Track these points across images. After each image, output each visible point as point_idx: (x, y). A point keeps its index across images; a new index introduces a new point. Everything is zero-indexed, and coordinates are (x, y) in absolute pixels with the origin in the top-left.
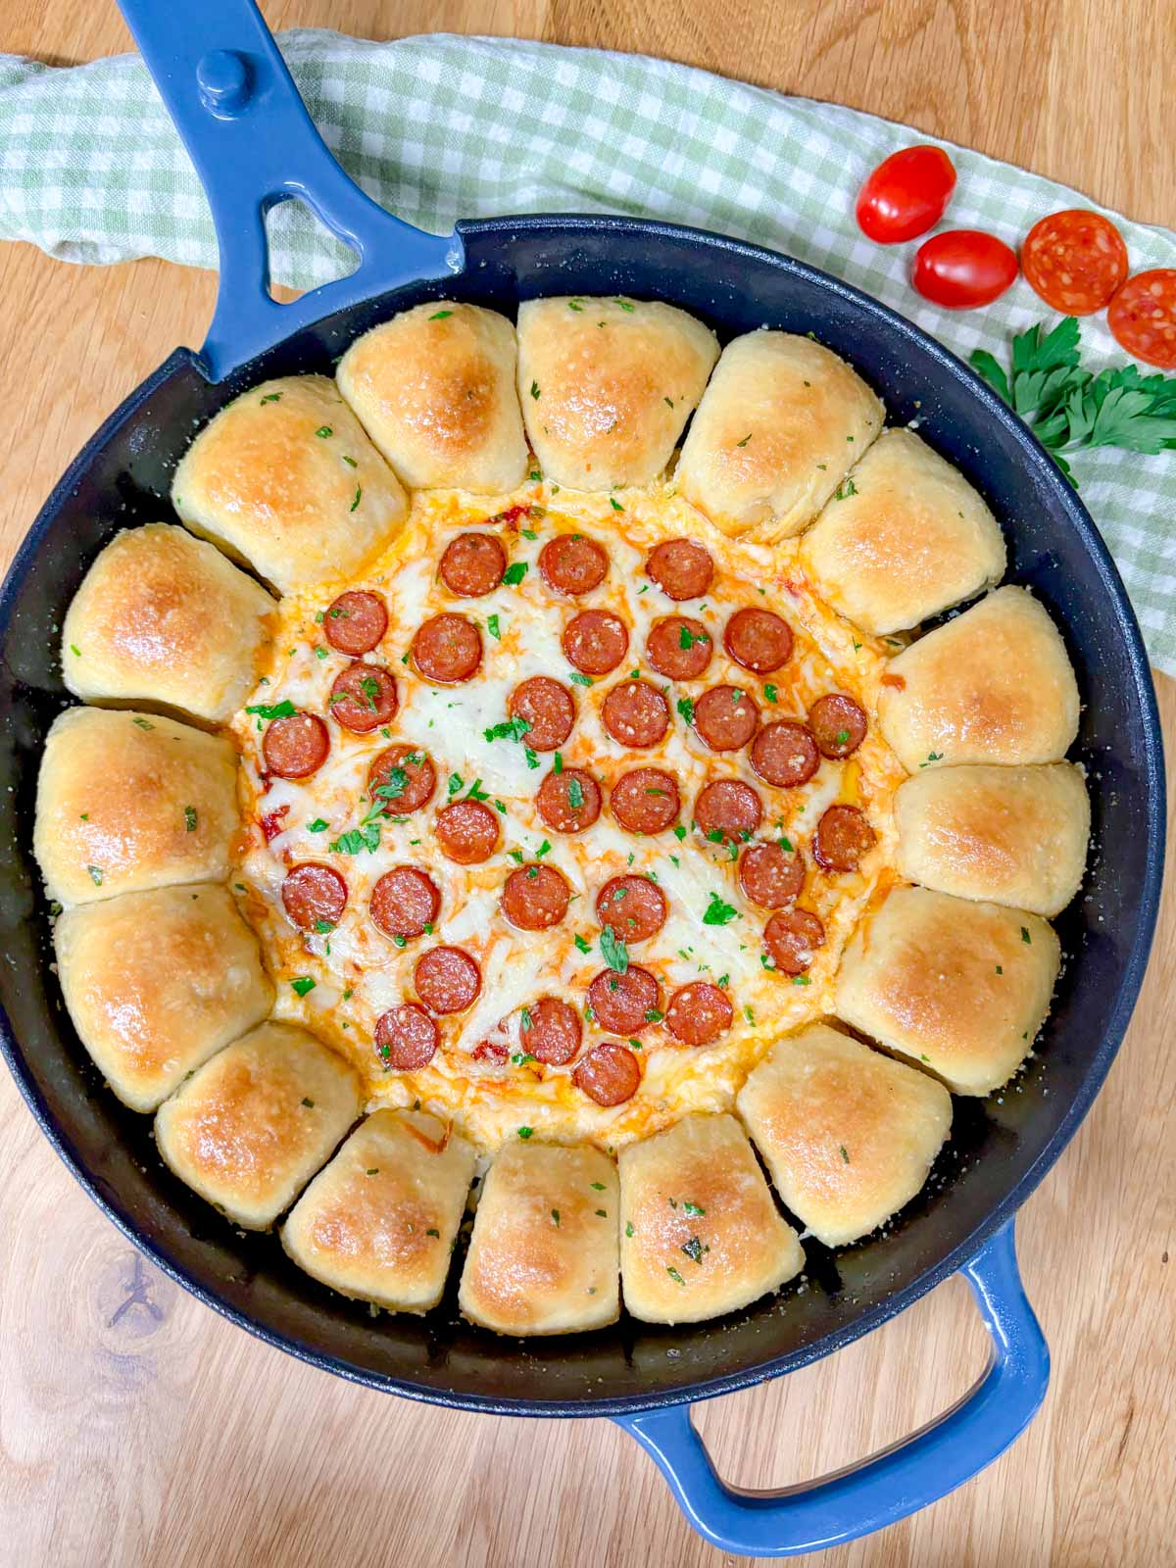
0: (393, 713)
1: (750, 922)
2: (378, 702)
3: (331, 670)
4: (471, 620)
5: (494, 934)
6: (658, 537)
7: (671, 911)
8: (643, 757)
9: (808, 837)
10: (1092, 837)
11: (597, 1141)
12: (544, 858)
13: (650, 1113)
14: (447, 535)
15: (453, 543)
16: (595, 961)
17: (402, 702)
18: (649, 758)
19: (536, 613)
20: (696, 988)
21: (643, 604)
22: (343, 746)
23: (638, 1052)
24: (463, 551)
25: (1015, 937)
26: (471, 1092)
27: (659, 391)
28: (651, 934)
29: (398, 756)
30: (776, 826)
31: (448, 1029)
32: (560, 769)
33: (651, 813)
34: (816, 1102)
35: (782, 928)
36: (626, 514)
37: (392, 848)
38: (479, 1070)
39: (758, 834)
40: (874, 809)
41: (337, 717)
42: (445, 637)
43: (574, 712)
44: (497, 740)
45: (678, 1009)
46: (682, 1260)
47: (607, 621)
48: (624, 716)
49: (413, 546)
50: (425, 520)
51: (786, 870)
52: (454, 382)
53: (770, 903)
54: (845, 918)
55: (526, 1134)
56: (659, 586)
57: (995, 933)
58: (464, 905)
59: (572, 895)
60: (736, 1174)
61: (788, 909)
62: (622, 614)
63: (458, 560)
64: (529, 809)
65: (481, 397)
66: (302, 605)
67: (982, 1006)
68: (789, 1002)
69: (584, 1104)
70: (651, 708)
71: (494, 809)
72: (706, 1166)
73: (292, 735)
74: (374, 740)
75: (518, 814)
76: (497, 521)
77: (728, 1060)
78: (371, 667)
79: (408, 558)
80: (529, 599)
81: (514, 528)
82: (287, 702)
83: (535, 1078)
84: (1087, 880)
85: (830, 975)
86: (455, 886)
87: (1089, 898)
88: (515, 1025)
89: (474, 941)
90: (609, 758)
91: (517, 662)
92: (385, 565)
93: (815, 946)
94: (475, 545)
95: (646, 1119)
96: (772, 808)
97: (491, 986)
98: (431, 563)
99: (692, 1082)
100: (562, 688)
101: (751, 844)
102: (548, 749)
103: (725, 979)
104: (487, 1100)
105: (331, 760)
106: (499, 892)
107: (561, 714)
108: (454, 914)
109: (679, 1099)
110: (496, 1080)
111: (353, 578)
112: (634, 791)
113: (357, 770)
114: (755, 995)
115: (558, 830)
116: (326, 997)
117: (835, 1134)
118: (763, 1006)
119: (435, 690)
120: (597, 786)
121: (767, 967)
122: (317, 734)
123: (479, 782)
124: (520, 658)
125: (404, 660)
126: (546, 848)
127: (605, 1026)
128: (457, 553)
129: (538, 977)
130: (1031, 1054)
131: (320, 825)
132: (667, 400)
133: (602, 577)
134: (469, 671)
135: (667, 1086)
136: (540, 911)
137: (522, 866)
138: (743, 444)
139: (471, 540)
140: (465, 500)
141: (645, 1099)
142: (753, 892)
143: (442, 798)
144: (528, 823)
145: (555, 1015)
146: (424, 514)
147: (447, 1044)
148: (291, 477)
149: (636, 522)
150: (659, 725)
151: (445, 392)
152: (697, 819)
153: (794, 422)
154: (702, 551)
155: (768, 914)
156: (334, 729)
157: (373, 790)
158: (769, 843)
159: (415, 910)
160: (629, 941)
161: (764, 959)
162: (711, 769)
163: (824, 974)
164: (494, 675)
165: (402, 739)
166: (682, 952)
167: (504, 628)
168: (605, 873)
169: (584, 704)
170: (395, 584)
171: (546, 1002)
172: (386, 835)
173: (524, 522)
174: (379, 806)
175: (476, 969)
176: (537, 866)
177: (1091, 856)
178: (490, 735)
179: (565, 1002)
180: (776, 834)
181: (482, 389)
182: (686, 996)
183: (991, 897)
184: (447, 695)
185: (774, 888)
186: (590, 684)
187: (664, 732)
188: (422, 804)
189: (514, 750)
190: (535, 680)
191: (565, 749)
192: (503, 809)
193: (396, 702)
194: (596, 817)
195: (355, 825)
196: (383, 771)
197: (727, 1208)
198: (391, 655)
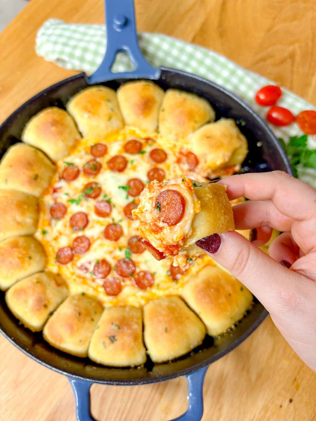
0: (97, 174)
2: (95, 170)
3: (88, 159)
4: (126, 159)
5: (98, 237)
11: (101, 304)
12: (120, 223)
13: (119, 302)
14: (130, 138)
15: (131, 141)
16: (121, 254)
17: (101, 172)
20: (145, 273)
22: (81, 177)
23: (123, 284)
24: (132, 143)
25: (238, 288)
26: (74, 277)
28: (139, 253)
29: (94, 184)
31: (75, 258)
32: (134, 202)
34: (164, 312)
37: (82, 206)
38: (79, 272)
41: (84, 170)
42: (118, 161)
43: (143, 189)
45: (139, 276)
46: (108, 341)
47: (161, 171)
49: (120, 138)
50: (126, 133)
52: (144, 99)
54: (194, 270)
55: (83, 294)
57: (233, 285)
58: (94, 227)
59: (123, 235)
60: (133, 323)
62: (166, 172)
64: (121, 210)
65: (149, 106)
66: (87, 142)
68: (170, 287)
69: (103, 292)
71: (112, 206)
72: (126, 318)
73: (71, 170)
74: (90, 179)
75: (118, 210)
76: (143, 139)
77: (146, 296)
78: (96, 162)
79: (118, 140)
80: (144, 160)
81: (147, 143)
82: (73, 163)
83: (93, 280)
85: (184, 283)
86: (94, 222)
88: (94, 263)
89: (92, 237)
92: (111, 139)
93: (183, 274)
95: (117, 302)
97: (92, 250)
98: (123, 143)
99: (133, 297)
100: (142, 183)
102: (132, 196)
103: (155, 273)
104: (78, 281)
105: (76, 180)
106: (105, 227)
108: (90, 228)
109: (129, 301)
110: (82, 276)
113: (83, 184)
114: (162, 282)
115: (126, 217)
116: (49, 237)
117: (166, 323)
118: (163, 285)
119: (110, 172)
121: (168, 274)
122: (76, 172)
123: (111, 198)
124: (135, 172)
125: (106, 163)
126: (121, 221)
127: (117, 272)
128: (130, 144)
130: (233, 327)
131: (67, 194)
132: (195, 121)
133: (164, 161)
134: (121, 170)
135: (127, 296)
136: (113, 235)
137: (113, 223)
138: (208, 138)
139: (135, 142)
140: (137, 131)
141: (119, 297)
143: (101, 198)
144: (120, 213)
145: (105, 265)
146: (126, 131)
147: (73, 261)
148: (96, 108)
151: (141, 101)
156: (81, 173)
157: (84, 190)
159: (81, 224)
160: (133, 252)
161: (168, 272)
164: (127, 174)
165: (97, 181)
166: (146, 261)
167: (134, 164)
168: (134, 233)
170: (112, 145)
171: (104, 261)
172: (82, 202)
173: (150, 142)
174: (84, 194)
175: (90, 245)
176: (117, 224)
178: (120, 188)
179: (109, 263)
181: (150, 104)
182: (142, 274)
188: (95, 197)
189: (124, 193)
190: (136, 179)
191: (137, 198)
192: (114, 206)
193: (99, 171)
195: (76, 197)
196: (89, 186)
197: (127, 331)
198: (104, 161)
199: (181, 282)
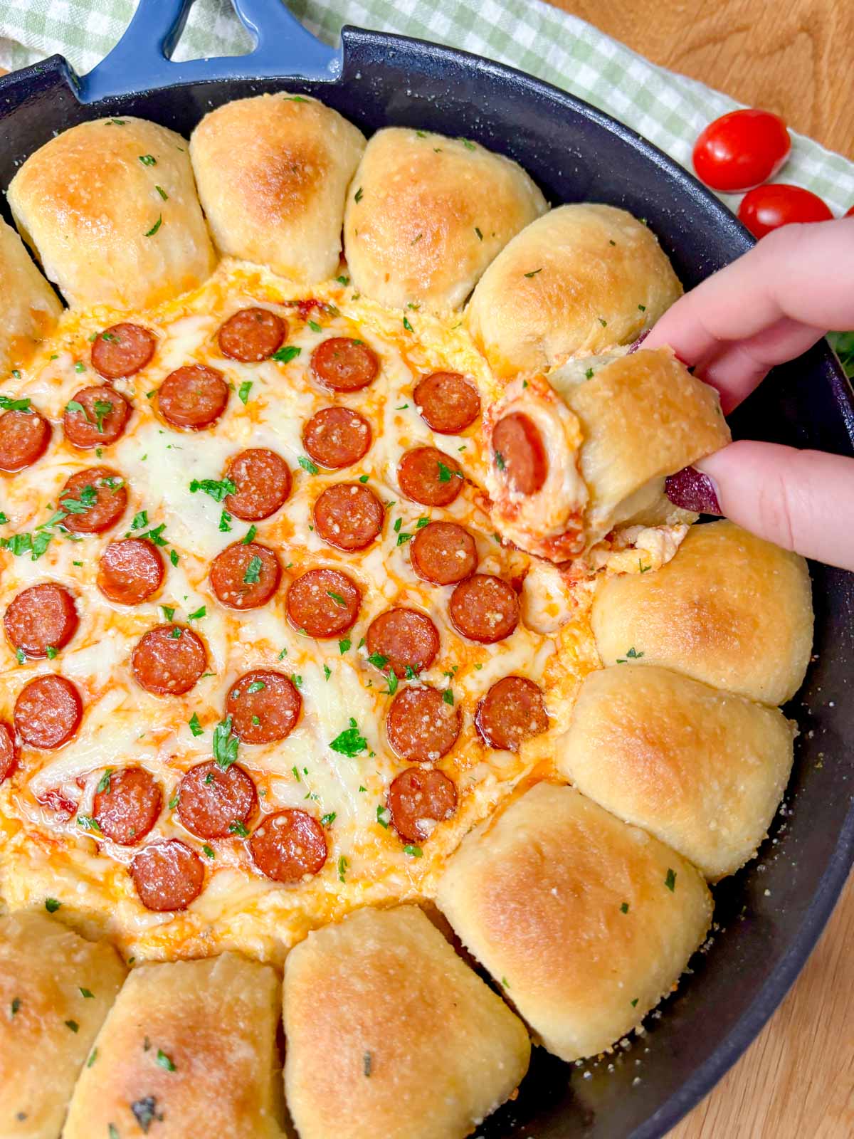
0: (115, 438)
1: (381, 765)
2: (106, 423)
3: (82, 384)
4: (227, 379)
5: (111, 681)
6: (435, 364)
7: (299, 724)
8: (339, 559)
9: (475, 697)
10: (785, 800)
11: (121, 945)
12: (194, 624)
13: (192, 936)
14: (239, 303)
15: (242, 311)
16: (201, 747)
17: (129, 431)
18: (345, 562)
19: (293, 394)
20: (295, 816)
21: (399, 421)
22: (57, 453)
23: (208, 862)
24: (247, 320)
25: (658, 877)
26: (18, 839)
27: (471, 218)
28: (269, 740)
29: (100, 476)
30: (446, 674)
31: (26, 765)
32: (250, 541)
33: (325, 616)
34: (359, 986)
35: (413, 784)
36: (414, 336)
37: (54, 562)
38: (37, 818)
39: (424, 676)
40: (556, 691)
41: (66, 426)
42: (195, 385)
43: (287, 493)
44: (200, 492)
45: (267, 831)
46: (128, 1122)
47: (355, 421)
48: (336, 512)
49: (202, 302)
50: (224, 284)
51: (439, 723)
52: (284, 153)
53: (409, 752)
54: (483, 798)
55: (52, 907)
56: (420, 410)
57: (637, 866)
58: (97, 642)
59: (208, 671)
60: (234, 1039)
61: (427, 766)
62: (374, 423)
63: (238, 326)
64: (201, 571)
65: (304, 176)
66: (83, 322)
67: (590, 943)
68: (392, 869)
69: (128, 898)
70: (365, 515)
71: (167, 559)
72: (206, 1016)
73: (17, 427)
74: (88, 456)
75: (188, 571)
76: (291, 305)
77: (300, 909)
78: (114, 392)
79: (194, 310)
80: (290, 380)
81: (303, 318)
82: (28, 401)
83: (93, 849)
84: (765, 849)
85: (443, 854)
86: (96, 620)
87: (761, 868)
88: (93, 784)
89: (90, 683)
90: (305, 548)
91: (252, 429)
92: (169, 310)
93: (439, 818)
94: (259, 318)
95: (184, 940)
96: (448, 653)
97: (87, 734)
98: (214, 322)
99: (247, 917)
100: (285, 467)
101: (413, 682)
102: (245, 518)
103: (332, 817)
104: (32, 854)
105: (39, 463)
106: (135, 641)
107: (272, 490)
108: (84, 647)
109: (228, 932)
110: (51, 836)
111: (139, 312)
112: (315, 588)
113: (58, 479)
114: (358, 849)
115: (220, 599)
117: (366, 1033)
118: (361, 864)
119: (163, 429)
120: (279, 573)
121: (380, 821)
122: (39, 434)
123: (163, 526)
124: (257, 427)
125: (149, 396)
126: (200, 614)
127: (184, 819)
128: (241, 320)
129: (137, 741)
130: (640, 1030)
132: (478, 230)
133: (368, 384)
134: (204, 422)
135: (224, 912)
136: (167, 675)
137: (169, 623)
138: (530, 275)
139: (259, 315)
140: (267, 278)
141: (194, 917)
142: (394, 732)
143: (122, 530)
144: (194, 584)
145: (137, 788)
146: (226, 279)
147: (19, 778)
148: (98, 185)
149: (418, 345)
150: (367, 534)
151: (271, 161)
152: (367, 641)
153: (586, 270)
154: (473, 391)
155: (404, 766)
156: (58, 436)
157: (61, 499)
158: (432, 689)
159: (48, 632)
160: (245, 739)
161: (380, 810)
162: (402, 594)
163: (437, 851)
164: (225, 434)
165: (111, 463)
166: (295, 770)
167: (253, 395)
168: (252, 661)
169: (302, 489)
170: (172, 329)
171: (135, 774)
172: (53, 548)
173: (315, 314)
174: (60, 516)
175: (80, 710)
176: (183, 629)
177: (777, 820)
178: (194, 486)
179: (155, 780)
180: (443, 683)
181: (308, 169)
182: (281, 821)
183: (644, 823)
184: (171, 437)
185: (418, 737)
186: (316, 472)
187: (370, 542)
188: (101, 529)
189: (214, 509)
190: (261, 452)
191: (263, 526)
192: (175, 559)
193: (121, 430)
194: (266, 600)
195: (31, 529)
196: (78, 486)
197: (206, 1074)
198: (139, 388)
199: (431, 848)
